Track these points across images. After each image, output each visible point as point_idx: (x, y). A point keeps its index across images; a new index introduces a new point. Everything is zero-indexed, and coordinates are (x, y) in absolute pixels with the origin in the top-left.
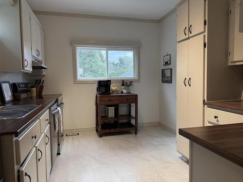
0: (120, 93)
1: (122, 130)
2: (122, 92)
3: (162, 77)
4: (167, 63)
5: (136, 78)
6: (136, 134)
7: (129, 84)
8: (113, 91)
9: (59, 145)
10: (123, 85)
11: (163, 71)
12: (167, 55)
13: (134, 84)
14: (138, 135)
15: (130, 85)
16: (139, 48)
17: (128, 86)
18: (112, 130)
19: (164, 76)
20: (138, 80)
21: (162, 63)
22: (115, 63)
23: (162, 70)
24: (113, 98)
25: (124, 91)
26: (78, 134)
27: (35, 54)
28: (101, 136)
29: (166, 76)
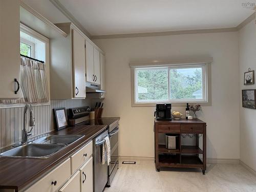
0: (183, 119)
1: (185, 165)
2: (187, 118)
3: (243, 100)
4: (248, 82)
5: (206, 100)
6: (204, 173)
7: (195, 108)
8: (175, 117)
9: (109, 176)
10: (187, 109)
11: (244, 92)
12: (249, 72)
13: (202, 108)
14: (206, 175)
15: (197, 109)
16: (210, 63)
17: (194, 111)
18: (172, 165)
19: (246, 99)
20: (209, 103)
21: (242, 81)
22: (191, 77)
23: (242, 90)
24: (173, 126)
25: (189, 117)
26: (135, 163)
27: (90, 79)
28: (158, 170)
29: (249, 98)
